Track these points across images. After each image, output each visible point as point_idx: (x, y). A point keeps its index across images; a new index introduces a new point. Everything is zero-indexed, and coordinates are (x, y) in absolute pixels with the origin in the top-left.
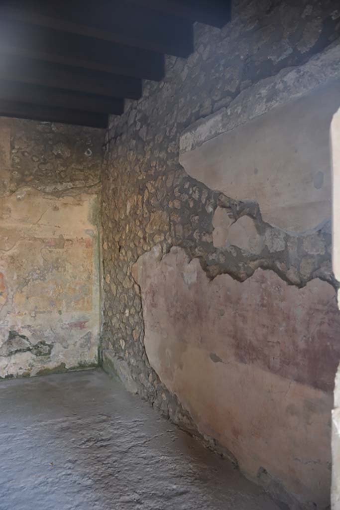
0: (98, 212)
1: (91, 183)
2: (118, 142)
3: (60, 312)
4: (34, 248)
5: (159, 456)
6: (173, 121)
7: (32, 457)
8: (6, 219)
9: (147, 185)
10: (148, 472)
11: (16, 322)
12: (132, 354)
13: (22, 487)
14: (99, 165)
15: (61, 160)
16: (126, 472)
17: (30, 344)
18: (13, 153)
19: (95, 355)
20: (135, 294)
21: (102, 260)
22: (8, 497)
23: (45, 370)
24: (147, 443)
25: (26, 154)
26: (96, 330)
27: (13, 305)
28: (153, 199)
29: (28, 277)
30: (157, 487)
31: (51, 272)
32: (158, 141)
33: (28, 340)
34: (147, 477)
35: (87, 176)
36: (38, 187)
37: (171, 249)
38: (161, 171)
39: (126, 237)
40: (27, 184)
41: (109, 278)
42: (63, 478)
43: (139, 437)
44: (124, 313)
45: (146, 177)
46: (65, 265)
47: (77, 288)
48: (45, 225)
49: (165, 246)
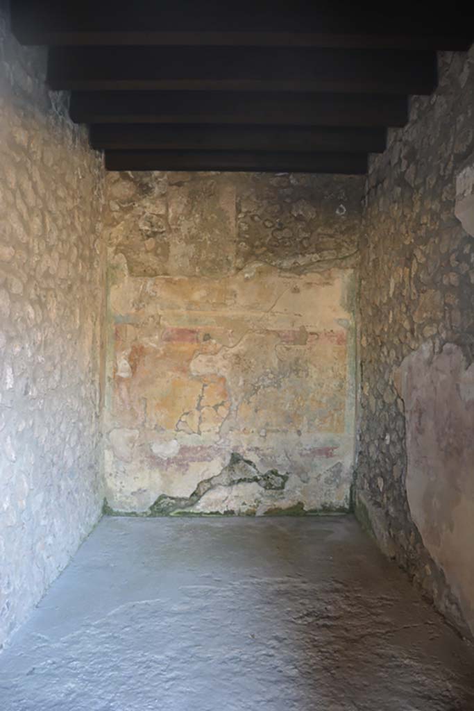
0: (355, 293)
1: (345, 252)
2: (379, 192)
3: (299, 433)
4: (267, 345)
5: (403, 658)
6: (449, 152)
7: (229, 622)
8: (230, 305)
9: (415, 252)
10: (381, 677)
11: (240, 442)
12: (391, 500)
13: (208, 657)
14: (357, 227)
15: (304, 223)
16: (348, 670)
17: (258, 473)
18: (239, 219)
19: (346, 496)
20: (398, 413)
21: (359, 362)
22: (189, 666)
23: (276, 509)
24: (390, 634)
25: (256, 218)
26: (348, 461)
27: (237, 420)
28: (423, 272)
29: (257, 383)
30: (387, 705)
31: (289, 377)
32: (430, 185)
33: (255, 466)
34: (377, 685)
35: (340, 243)
36: (272, 262)
37: (444, 347)
38: (433, 230)
39: (389, 329)
40: (257, 258)
41: (368, 388)
42: (262, 658)
43: (380, 623)
44: (384, 439)
45: (415, 240)
46: (308, 368)
47: (324, 400)
48: (281, 313)
49: (437, 341)
